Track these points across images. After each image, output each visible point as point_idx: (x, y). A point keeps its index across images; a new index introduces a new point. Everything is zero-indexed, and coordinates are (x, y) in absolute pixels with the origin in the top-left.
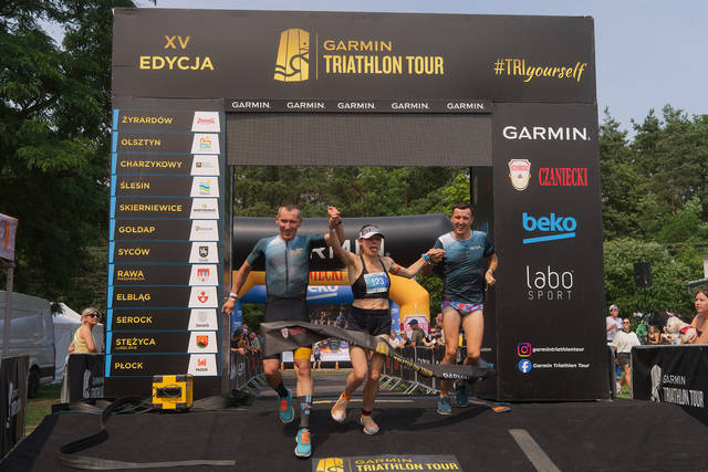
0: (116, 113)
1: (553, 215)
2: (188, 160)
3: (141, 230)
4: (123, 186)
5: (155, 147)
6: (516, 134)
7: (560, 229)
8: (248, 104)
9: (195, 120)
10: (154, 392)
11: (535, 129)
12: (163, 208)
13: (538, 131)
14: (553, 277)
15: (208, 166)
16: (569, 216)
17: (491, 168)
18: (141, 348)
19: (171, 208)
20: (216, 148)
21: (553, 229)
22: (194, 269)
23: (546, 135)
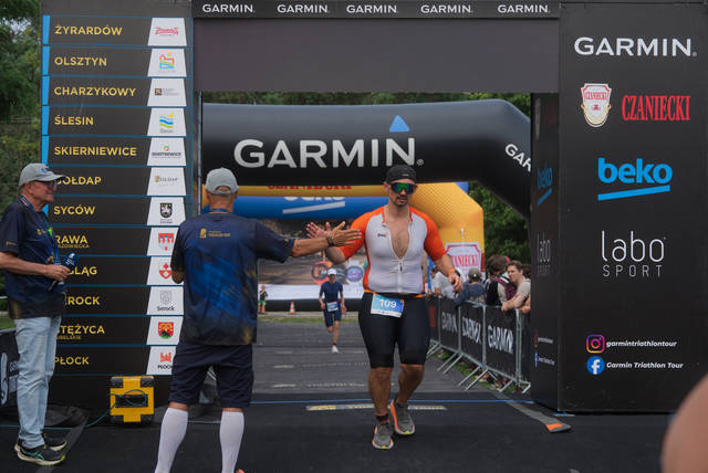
0: (46, 20)
1: (639, 162)
2: (144, 85)
3: (83, 181)
4: (58, 121)
5: (100, 68)
6: (592, 47)
7: (649, 180)
8: (224, 8)
9: (153, 30)
10: (113, 401)
11: (619, 40)
12: (112, 151)
13: (623, 44)
14: (637, 246)
15: (170, 92)
16: (664, 163)
17: (556, 96)
18: (86, 337)
19: (122, 152)
20: (180, 68)
21: (639, 181)
22: (154, 233)
23: (634, 49)
